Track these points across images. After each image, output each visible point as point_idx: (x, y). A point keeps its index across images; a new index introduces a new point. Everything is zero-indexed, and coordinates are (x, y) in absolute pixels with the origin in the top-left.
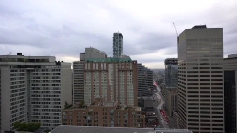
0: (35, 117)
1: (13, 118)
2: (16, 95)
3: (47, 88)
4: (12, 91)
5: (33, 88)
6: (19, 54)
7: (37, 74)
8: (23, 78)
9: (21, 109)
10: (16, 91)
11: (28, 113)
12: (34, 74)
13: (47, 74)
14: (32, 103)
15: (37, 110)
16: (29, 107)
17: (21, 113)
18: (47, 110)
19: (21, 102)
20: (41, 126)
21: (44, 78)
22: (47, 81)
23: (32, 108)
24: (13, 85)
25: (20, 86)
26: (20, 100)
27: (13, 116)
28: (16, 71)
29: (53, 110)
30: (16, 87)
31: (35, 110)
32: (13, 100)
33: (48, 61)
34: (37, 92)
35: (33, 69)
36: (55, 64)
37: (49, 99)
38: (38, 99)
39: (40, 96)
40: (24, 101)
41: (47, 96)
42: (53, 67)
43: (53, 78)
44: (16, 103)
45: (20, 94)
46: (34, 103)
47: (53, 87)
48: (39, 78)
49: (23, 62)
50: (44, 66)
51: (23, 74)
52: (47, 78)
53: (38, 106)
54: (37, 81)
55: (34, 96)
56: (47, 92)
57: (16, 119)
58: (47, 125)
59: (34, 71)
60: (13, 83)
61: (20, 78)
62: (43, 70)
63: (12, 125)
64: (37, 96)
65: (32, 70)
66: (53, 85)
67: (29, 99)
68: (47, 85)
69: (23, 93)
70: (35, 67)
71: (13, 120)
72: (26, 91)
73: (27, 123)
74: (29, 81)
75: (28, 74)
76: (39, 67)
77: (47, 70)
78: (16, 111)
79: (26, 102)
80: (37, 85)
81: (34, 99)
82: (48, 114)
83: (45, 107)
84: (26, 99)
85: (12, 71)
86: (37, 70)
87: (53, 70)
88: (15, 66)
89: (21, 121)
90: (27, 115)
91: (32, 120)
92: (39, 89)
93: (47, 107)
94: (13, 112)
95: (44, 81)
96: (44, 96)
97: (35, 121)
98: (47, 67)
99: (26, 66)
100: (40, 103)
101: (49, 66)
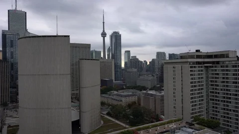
0: (214, 114)
1: (193, 111)
2: (195, 90)
3: (227, 86)
4: (192, 86)
5: (212, 85)
6: (197, 51)
7: (216, 70)
8: (202, 74)
9: (200, 104)
10: (195, 86)
11: (206, 109)
12: (213, 70)
13: (227, 70)
14: (211, 99)
15: (216, 108)
16: (208, 102)
17: (200, 108)
18: (228, 110)
19: (200, 97)
20: (221, 126)
21: (224, 74)
22: (227, 78)
23: (211, 105)
24: (192, 81)
25: (199, 82)
26: (199, 95)
27: (193, 110)
28: (195, 67)
29: (234, 111)
30: (195, 82)
31: (213, 107)
32: (192, 94)
33: (228, 57)
34: (216, 89)
35: (211, 65)
36: (236, 59)
37: (230, 98)
38: (216, 96)
39: (219, 93)
40: (202, 96)
41: (227, 94)
42: (233, 62)
43: (234, 75)
44: (195, 98)
45: (199, 90)
46: (213, 100)
47: (234, 85)
48: (218, 74)
49: (201, 58)
50: (223, 62)
51: (202, 71)
52: (227, 74)
53: (216, 104)
54: (216, 78)
55: (213, 92)
56: (227, 90)
57: (196, 113)
58: (228, 125)
59: (213, 67)
60: (192, 79)
61: (199, 74)
62: (222, 67)
63: (192, 117)
64: (216, 93)
65: (211, 67)
66: (234, 83)
67: (208, 95)
68: (227, 82)
69: (202, 89)
70: (213, 63)
71: (193, 113)
72: (204, 87)
73: (206, 119)
74: (207, 77)
75: (207, 71)
76: (218, 63)
77: (227, 66)
78: (195, 105)
79: (205, 98)
80: (216, 81)
81: (213, 96)
82: (228, 114)
83: (224, 105)
84: (204, 94)
85: (191, 67)
86: (216, 67)
87: (233, 66)
88: (194, 63)
89: (200, 115)
90: (205, 111)
91: (211, 117)
92: (218, 86)
93: (228, 106)
94: (193, 106)
95: (223, 78)
96: (224, 94)
97: (214, 118)
98: (227, 63)
99: (204, 63)
100: (219, 101)
101: (229, 61)
